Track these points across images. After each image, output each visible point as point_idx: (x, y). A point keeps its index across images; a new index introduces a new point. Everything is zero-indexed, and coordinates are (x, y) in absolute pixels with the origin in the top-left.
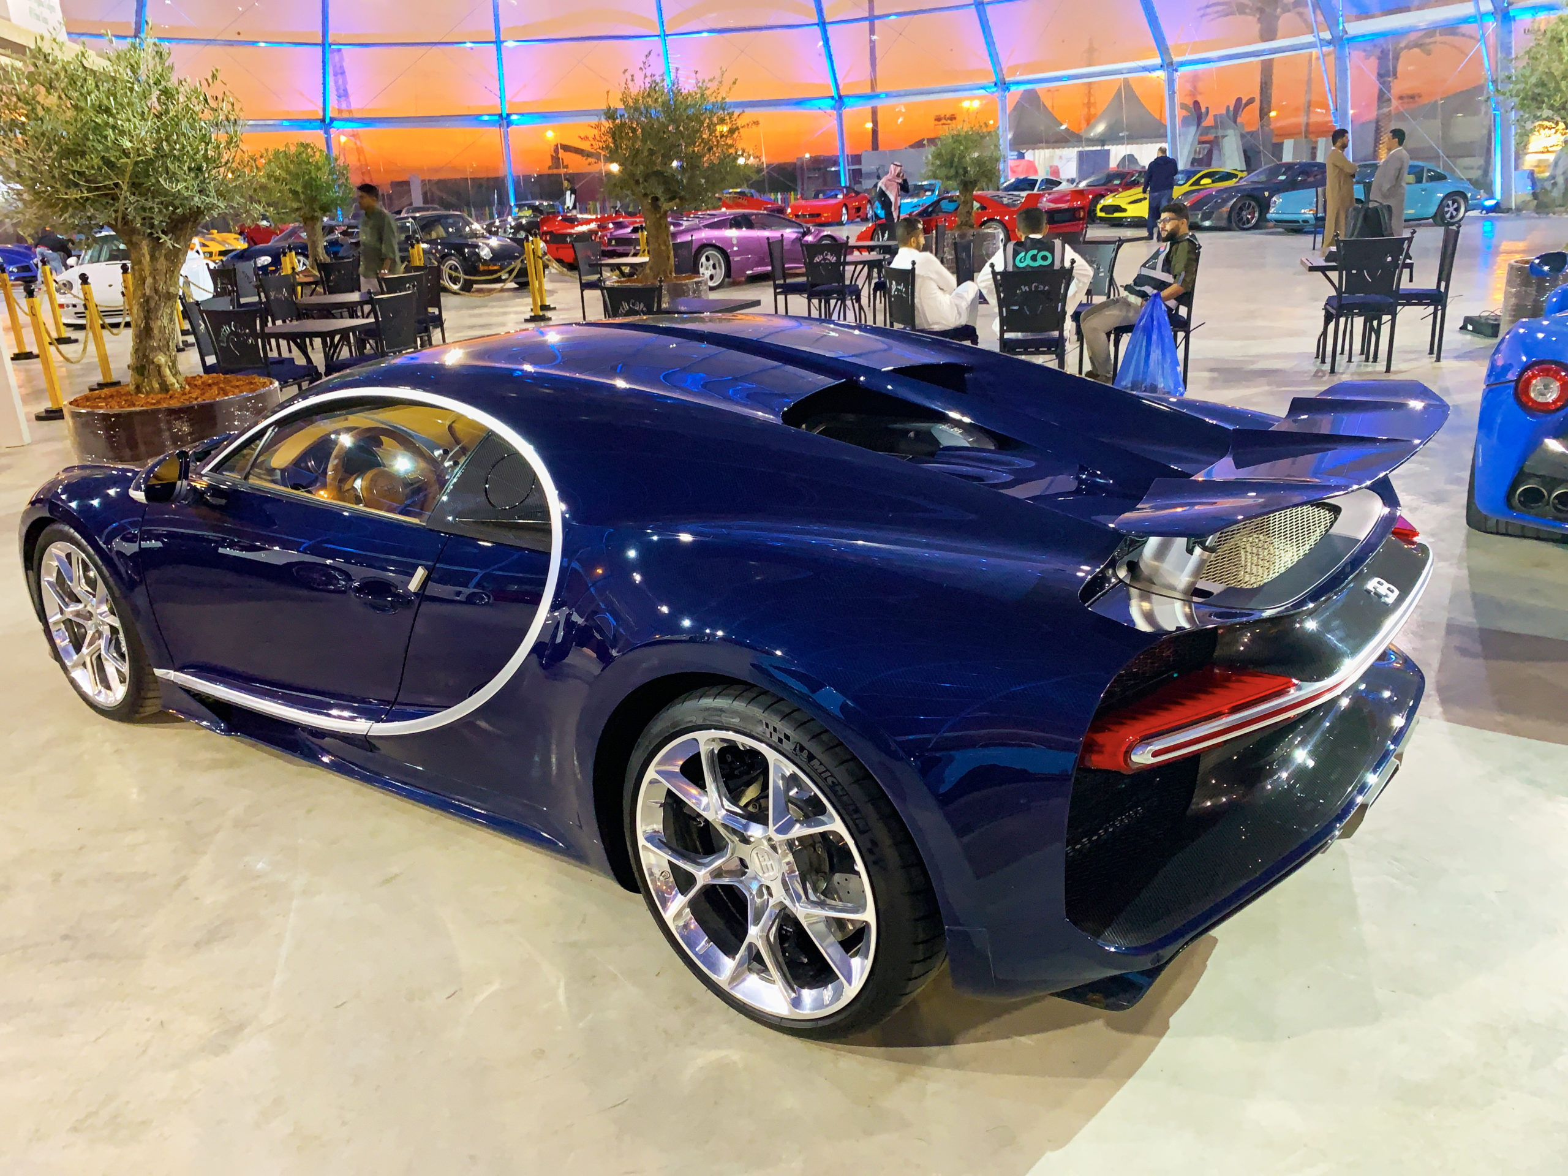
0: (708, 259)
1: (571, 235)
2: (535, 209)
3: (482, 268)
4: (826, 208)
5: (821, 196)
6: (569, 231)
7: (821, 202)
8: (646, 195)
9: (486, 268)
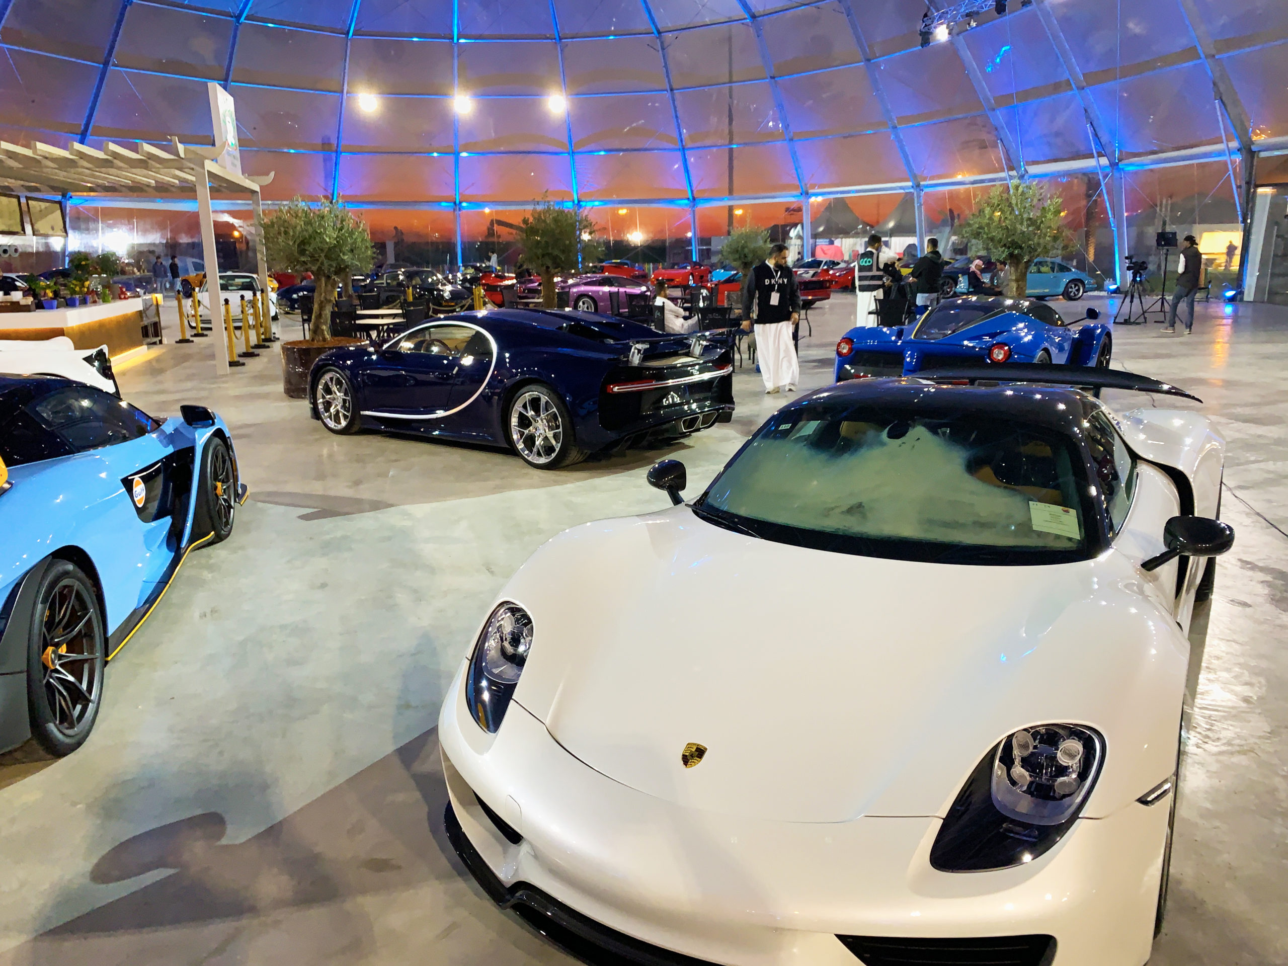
0: (584, 303)
1: (500, 286)
2: (477, 269)
3: (444, 304)
4: (678, 275)
5: (676, 267)
6: (499, 284)
7: (676, 271)
8: (542, 265)
9: (446, 304)
